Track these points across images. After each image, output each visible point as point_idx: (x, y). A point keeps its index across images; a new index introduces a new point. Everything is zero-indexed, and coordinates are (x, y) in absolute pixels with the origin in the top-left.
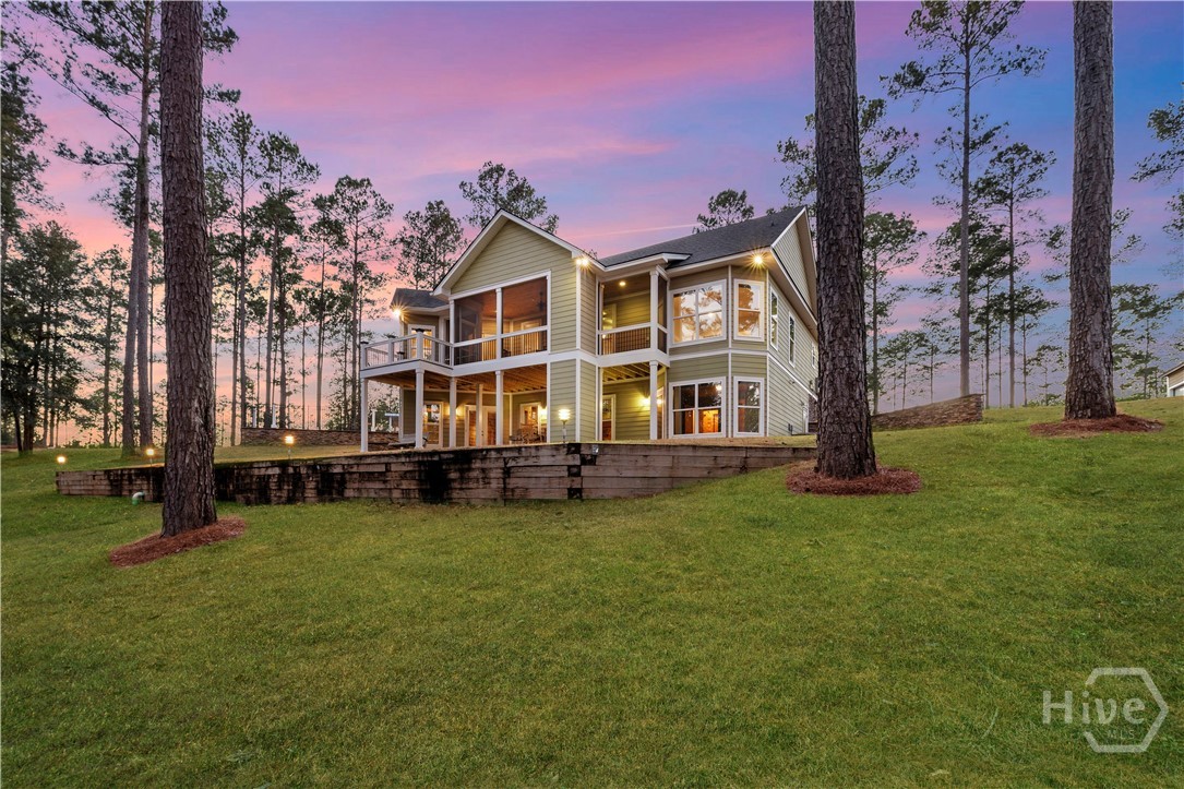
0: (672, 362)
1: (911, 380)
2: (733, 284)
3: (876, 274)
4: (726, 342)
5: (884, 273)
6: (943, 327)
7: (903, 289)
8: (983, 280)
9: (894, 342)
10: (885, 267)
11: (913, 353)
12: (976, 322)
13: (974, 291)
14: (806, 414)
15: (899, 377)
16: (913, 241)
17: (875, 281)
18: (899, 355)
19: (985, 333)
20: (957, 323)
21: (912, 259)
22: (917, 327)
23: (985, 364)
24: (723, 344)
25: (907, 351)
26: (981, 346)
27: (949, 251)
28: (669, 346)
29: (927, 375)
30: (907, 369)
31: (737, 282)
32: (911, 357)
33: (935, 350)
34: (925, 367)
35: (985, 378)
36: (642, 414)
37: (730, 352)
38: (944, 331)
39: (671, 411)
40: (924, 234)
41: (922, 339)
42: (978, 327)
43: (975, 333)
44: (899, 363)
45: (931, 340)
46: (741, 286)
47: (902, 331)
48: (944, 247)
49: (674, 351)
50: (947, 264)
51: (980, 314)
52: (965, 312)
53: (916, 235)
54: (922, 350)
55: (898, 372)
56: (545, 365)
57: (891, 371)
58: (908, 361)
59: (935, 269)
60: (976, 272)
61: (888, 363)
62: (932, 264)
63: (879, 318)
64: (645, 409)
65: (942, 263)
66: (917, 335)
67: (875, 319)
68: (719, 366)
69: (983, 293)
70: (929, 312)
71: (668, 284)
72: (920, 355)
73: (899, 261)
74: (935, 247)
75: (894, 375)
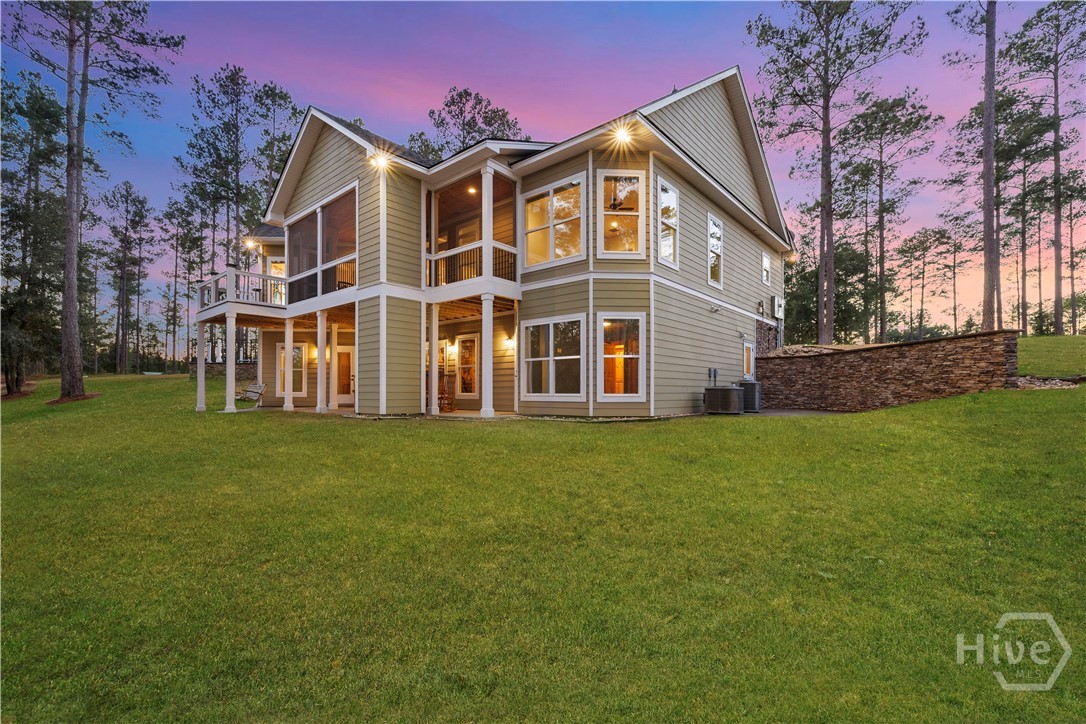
0: (524, 293)
1: (931, 280)
2: (595, 177)
3: (882, 169)
4: (586, 262)
5: (894, 168)
6: (967, 222)
7: (915, 183)
8: (1018, 164)
9: (911, 240)
10: (894, 160)
11: (933, 251)
12: (1008, 214)
13: (1007, 178)
14: (752, 346)
15: (917, 278)
16: (927, 128)
17: (881, 176)
18: (917, 254)
19: (1020, 225)
20: (980, 217)
21: (927, 148)
22: (936, 224)
23: (1020, 259)
24: (581, 266)
25: (926, 249)
26: (1016, 242)
27: (973, 135)
28: (520, 272)
29: (950, 274)
30: (926, 268)
31: (602, 173)
32: (930, 256)
33: (958, 248)
34: (947, 266)
35: (1020, 274)
36: (507, 359)
37: (591, 277)
38: (969, 227)
39: (523, 360)
40: (941, 118)
41: (943, 236)
42: (1011, 219)
43: (1008, 226)
44: (916, 263)
45: (953, 237)
46: (607, 179)
47: (920, 229)
48: (967, 131)
49: (528, 277)
50: (971, 151)
51: (1014, 204)
52: (992, 203)
53: (931, 121)
54: (942, 248)
55: (916, 272)
56: (353, 304)
57: (908, 271)
58: (927, 260)
59: (955, 158)
60: (1008, 155)
61: (904, 264)
62: (952, 152)
63: (887, 216)
64: (509, 353)
65: (963, 150)
66: (937, 233)
67: (881, 219)
68: (576, 296)
69: (1018, 180)
70: (947, 207)
71: (519, 186)
72: (941, 253)
73: (910, 152)
74: (955, 133)
75: (910, 275)
